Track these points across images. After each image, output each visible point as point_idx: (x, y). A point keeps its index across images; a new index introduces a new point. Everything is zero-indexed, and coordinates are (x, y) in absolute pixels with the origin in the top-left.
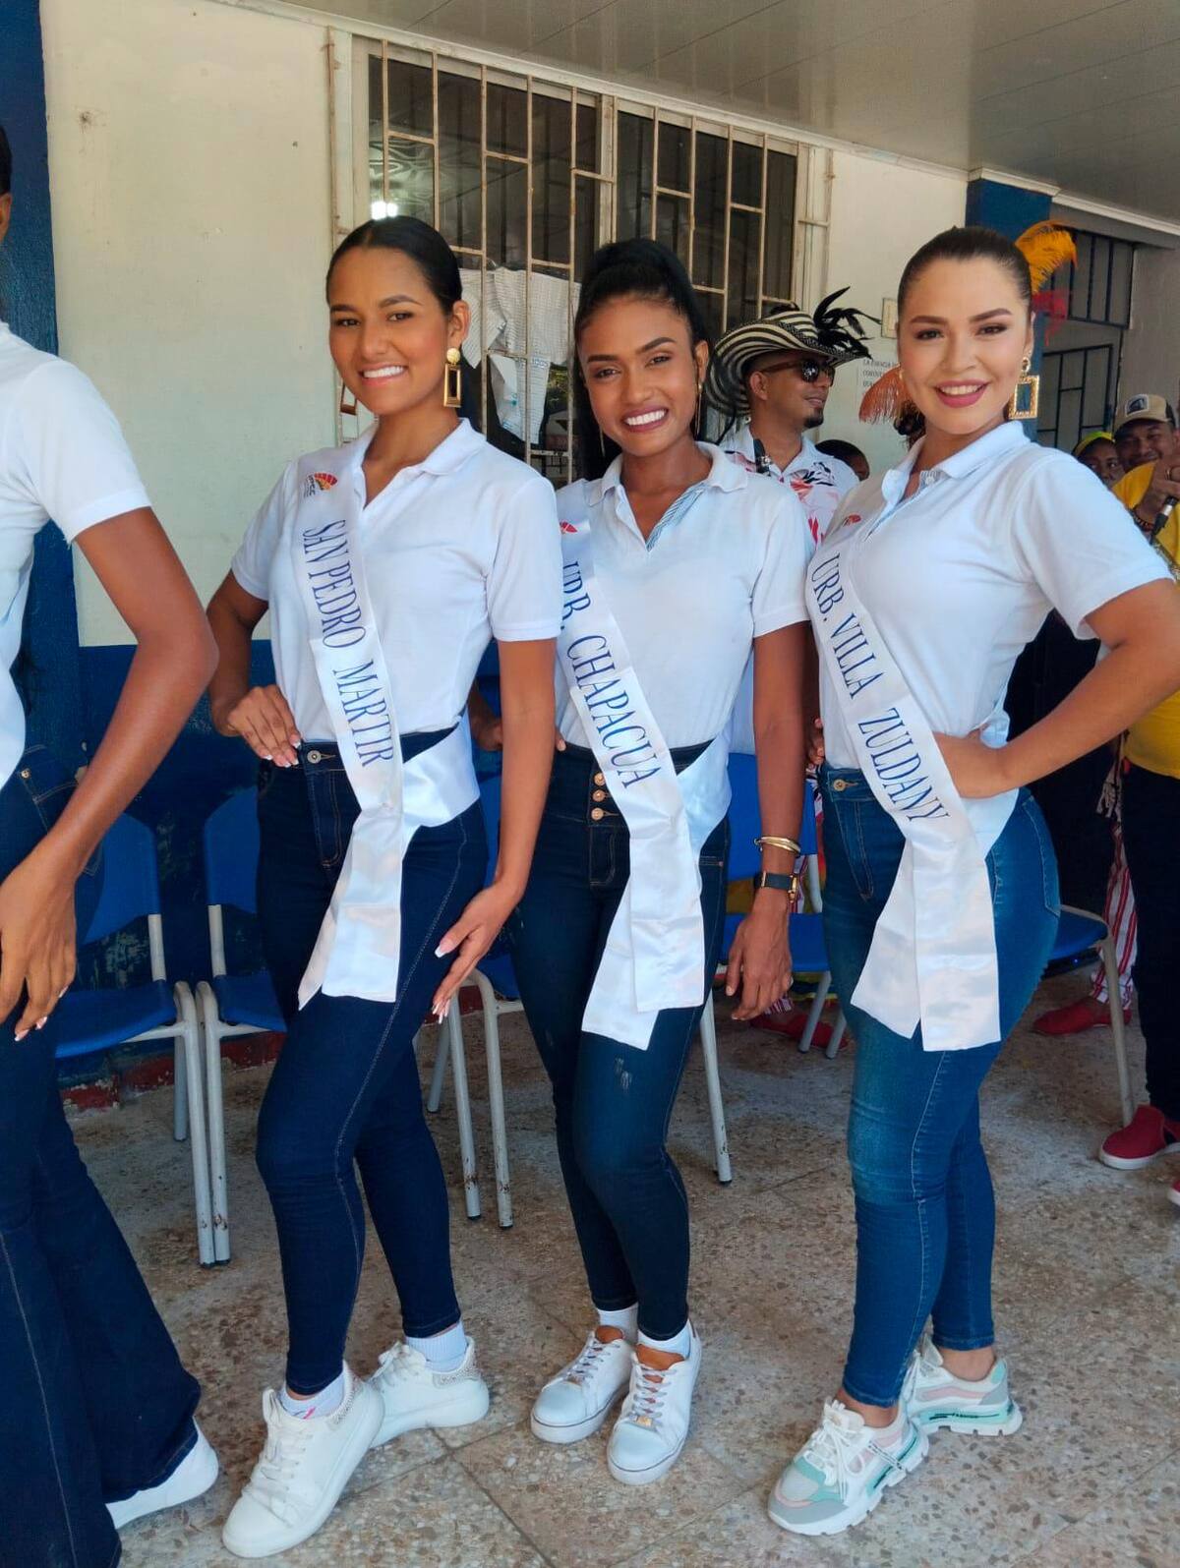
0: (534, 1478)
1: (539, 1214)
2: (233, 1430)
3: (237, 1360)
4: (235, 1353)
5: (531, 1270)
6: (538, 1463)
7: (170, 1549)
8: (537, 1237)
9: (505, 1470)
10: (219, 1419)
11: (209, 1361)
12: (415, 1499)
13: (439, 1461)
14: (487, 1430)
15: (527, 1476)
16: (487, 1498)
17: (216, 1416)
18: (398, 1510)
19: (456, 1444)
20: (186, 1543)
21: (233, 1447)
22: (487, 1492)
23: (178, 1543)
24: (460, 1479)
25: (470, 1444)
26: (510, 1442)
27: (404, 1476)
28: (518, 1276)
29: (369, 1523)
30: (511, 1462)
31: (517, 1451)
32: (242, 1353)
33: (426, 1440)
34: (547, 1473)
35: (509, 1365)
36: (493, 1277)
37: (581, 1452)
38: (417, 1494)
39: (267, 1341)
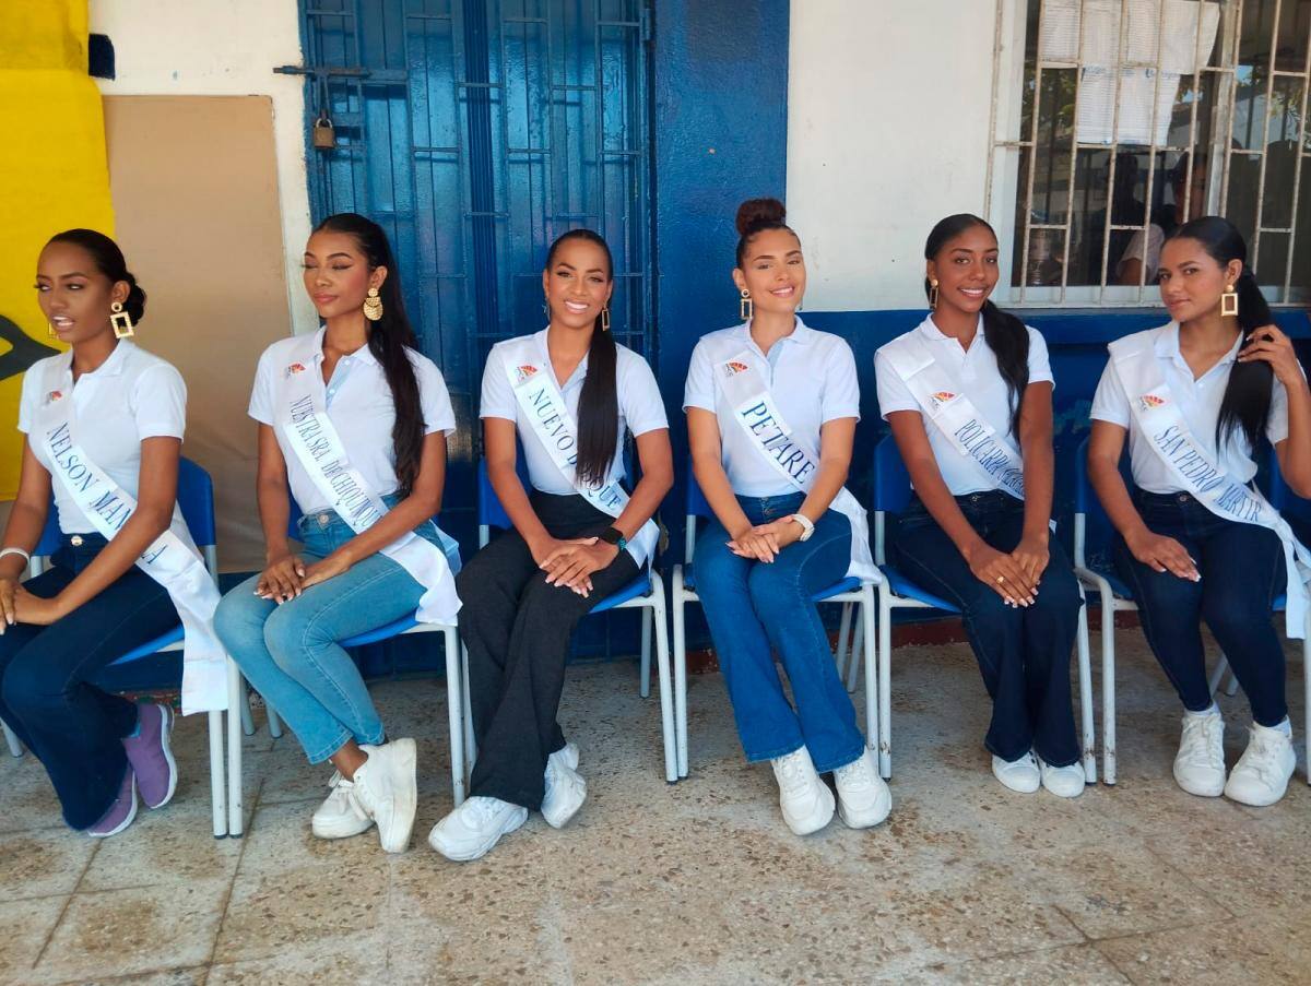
0: (1166, 973)
1: (1147, 789)
2: (910, 892)
3: (905, 846)
4: (902, 841)
5: (1144, 828)
6: (1167, 963)
7: (874, 960)
8: (1147, 805)
9: (1139, 962)
10: (898, 882)
11: (883, 843)
12: (1064, 968)
13: (1081, 946)
14: (1120, 932)
15: (1159, 971)
16: (1126, 979)
17: (895, 880)
18: (1051, 972)
19: (1095, 937)
20: (885, 959)
21: (912, 903)
22: (1126, 975)
23: (879, 958)
24: (1100, 961)
25: (1105, 939)
26: (1141, 945)
27: (1054, 950)
28: (1133, 831)
29: (1028, 975)
30: (1144, 958)
31: (1148, 952)
32: (907, 841)
33: (1068, 929)
34: (1176, 972)
35: (1133, 891)
36: (1111, 828)
37: (1206, 963)
38: (1066, 964)
39: (926, 838)
